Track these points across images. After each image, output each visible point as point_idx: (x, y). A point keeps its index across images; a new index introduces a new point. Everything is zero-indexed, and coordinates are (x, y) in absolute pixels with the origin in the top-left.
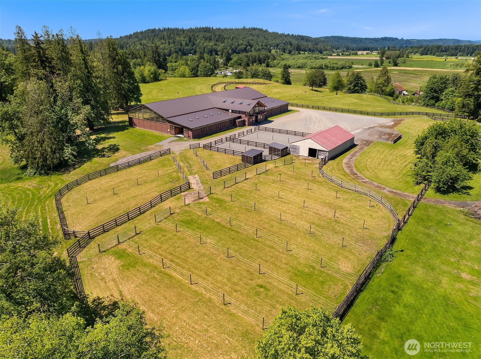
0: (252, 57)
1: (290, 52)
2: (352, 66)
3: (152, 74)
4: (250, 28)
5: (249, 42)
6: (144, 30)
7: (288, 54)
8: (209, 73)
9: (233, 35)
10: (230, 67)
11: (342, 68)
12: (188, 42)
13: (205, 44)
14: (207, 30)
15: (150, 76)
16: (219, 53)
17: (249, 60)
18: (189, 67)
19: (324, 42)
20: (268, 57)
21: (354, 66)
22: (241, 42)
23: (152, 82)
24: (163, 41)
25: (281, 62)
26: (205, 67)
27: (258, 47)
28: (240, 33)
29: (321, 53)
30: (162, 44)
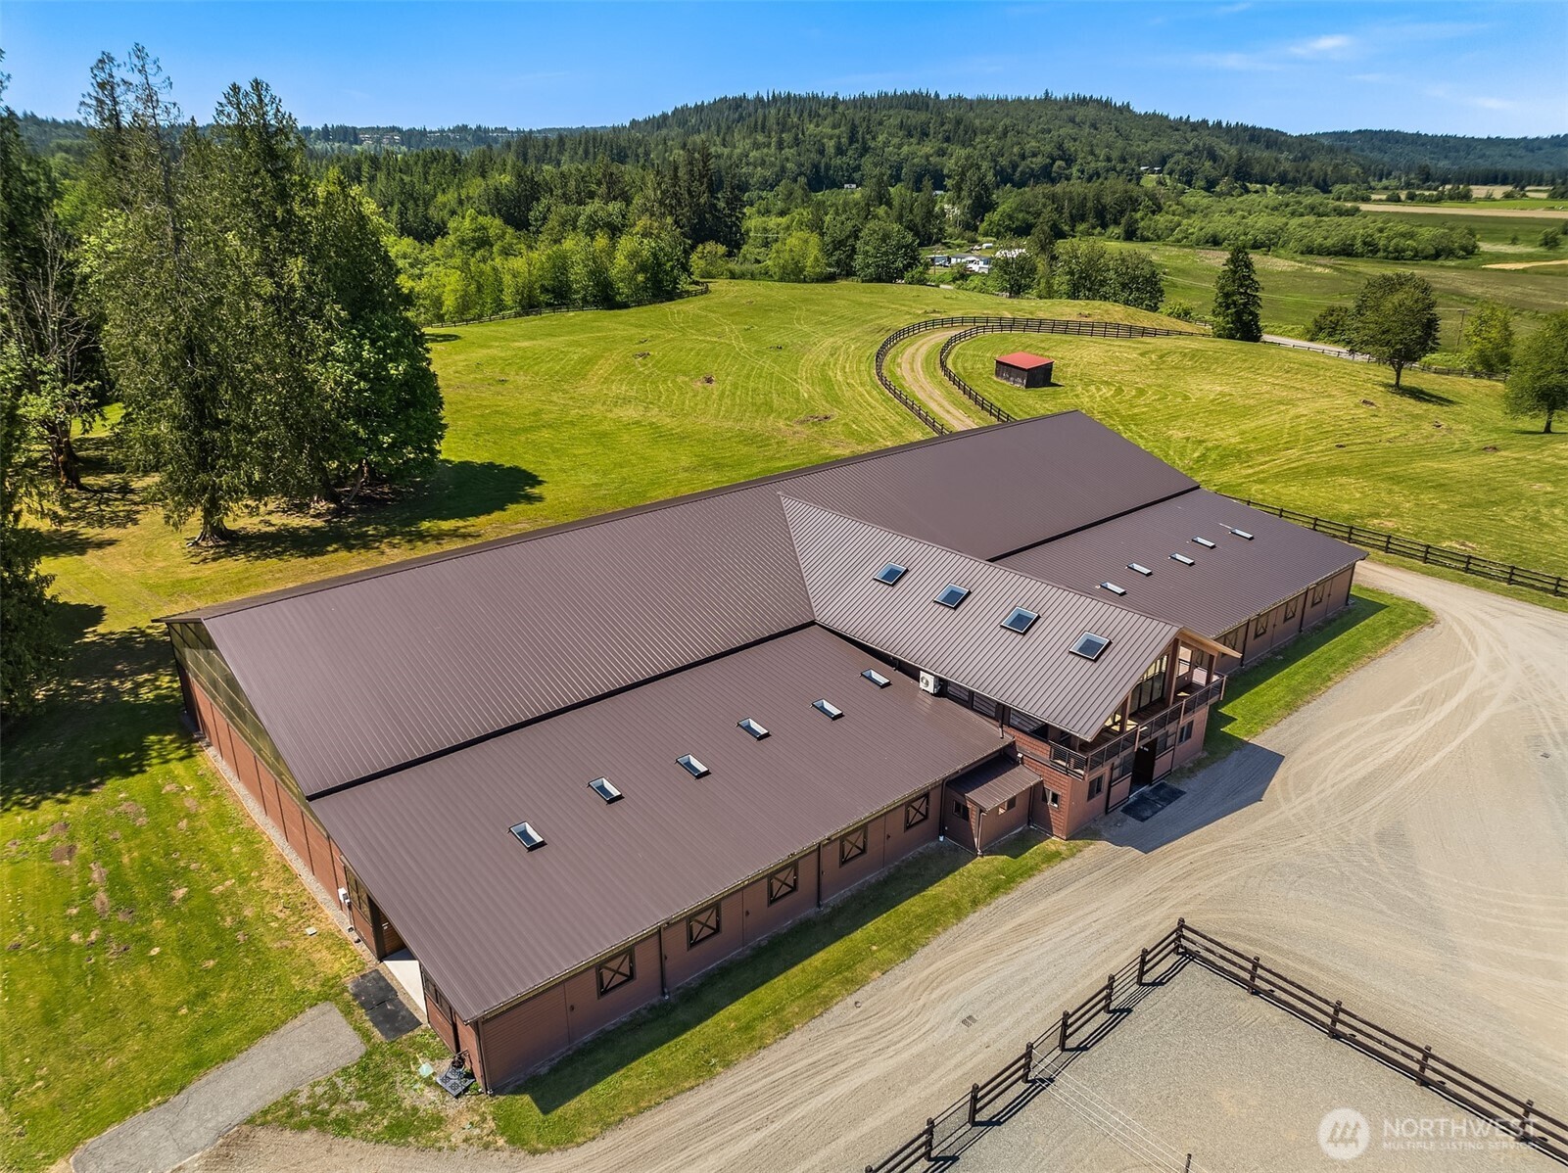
0: (1071, 200)
1: (1210, 186)
2: (1475, 247)
3: (642, 268)
4: (1066, 99)
5: (1060, 147)
6: (708, 100)
7: (1203, 193)
8: (899, 264)
9: (1007, 121)
10: (986, 234)
11: (1436, 256)
12: (844, 140)
13: (905, 149)
14: (916, 102)
15: (632, 279)
16: (949, 183)
17: (1059, 210)
18: (822, 234)
19: (1331, 150)
20: (1134, 203)
21: (1485, 247)
22: (1033, 144)
23: (639, 304)
24: (761, 138)
25: (1185, 221)
26: (885, 238)
27: (1093, 165)
28: (1032, 115)
29: (1326, 190)
30: (757, 146)
